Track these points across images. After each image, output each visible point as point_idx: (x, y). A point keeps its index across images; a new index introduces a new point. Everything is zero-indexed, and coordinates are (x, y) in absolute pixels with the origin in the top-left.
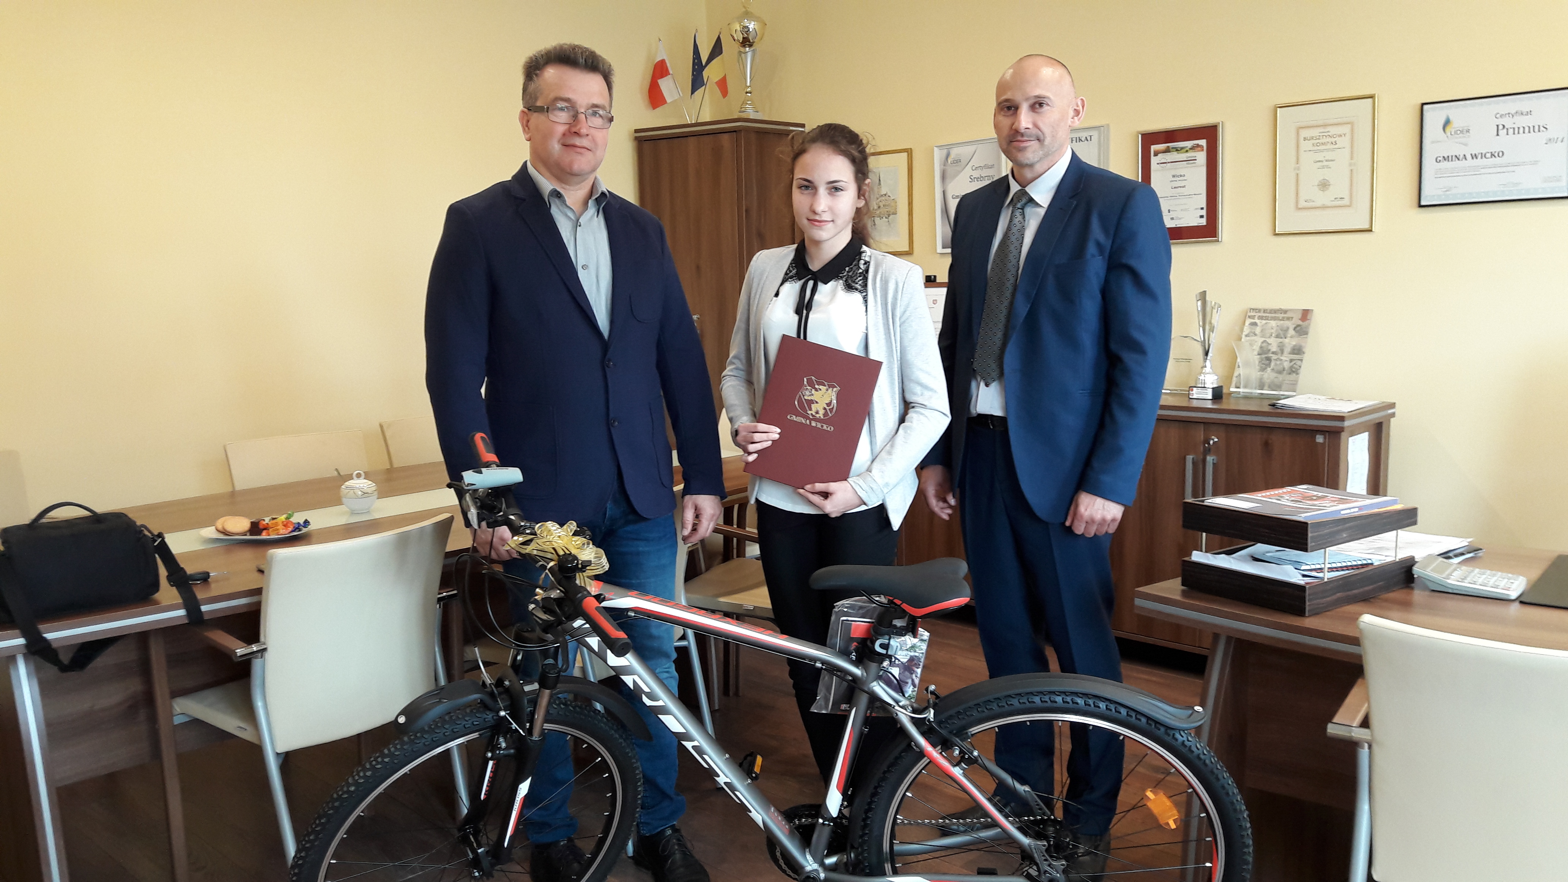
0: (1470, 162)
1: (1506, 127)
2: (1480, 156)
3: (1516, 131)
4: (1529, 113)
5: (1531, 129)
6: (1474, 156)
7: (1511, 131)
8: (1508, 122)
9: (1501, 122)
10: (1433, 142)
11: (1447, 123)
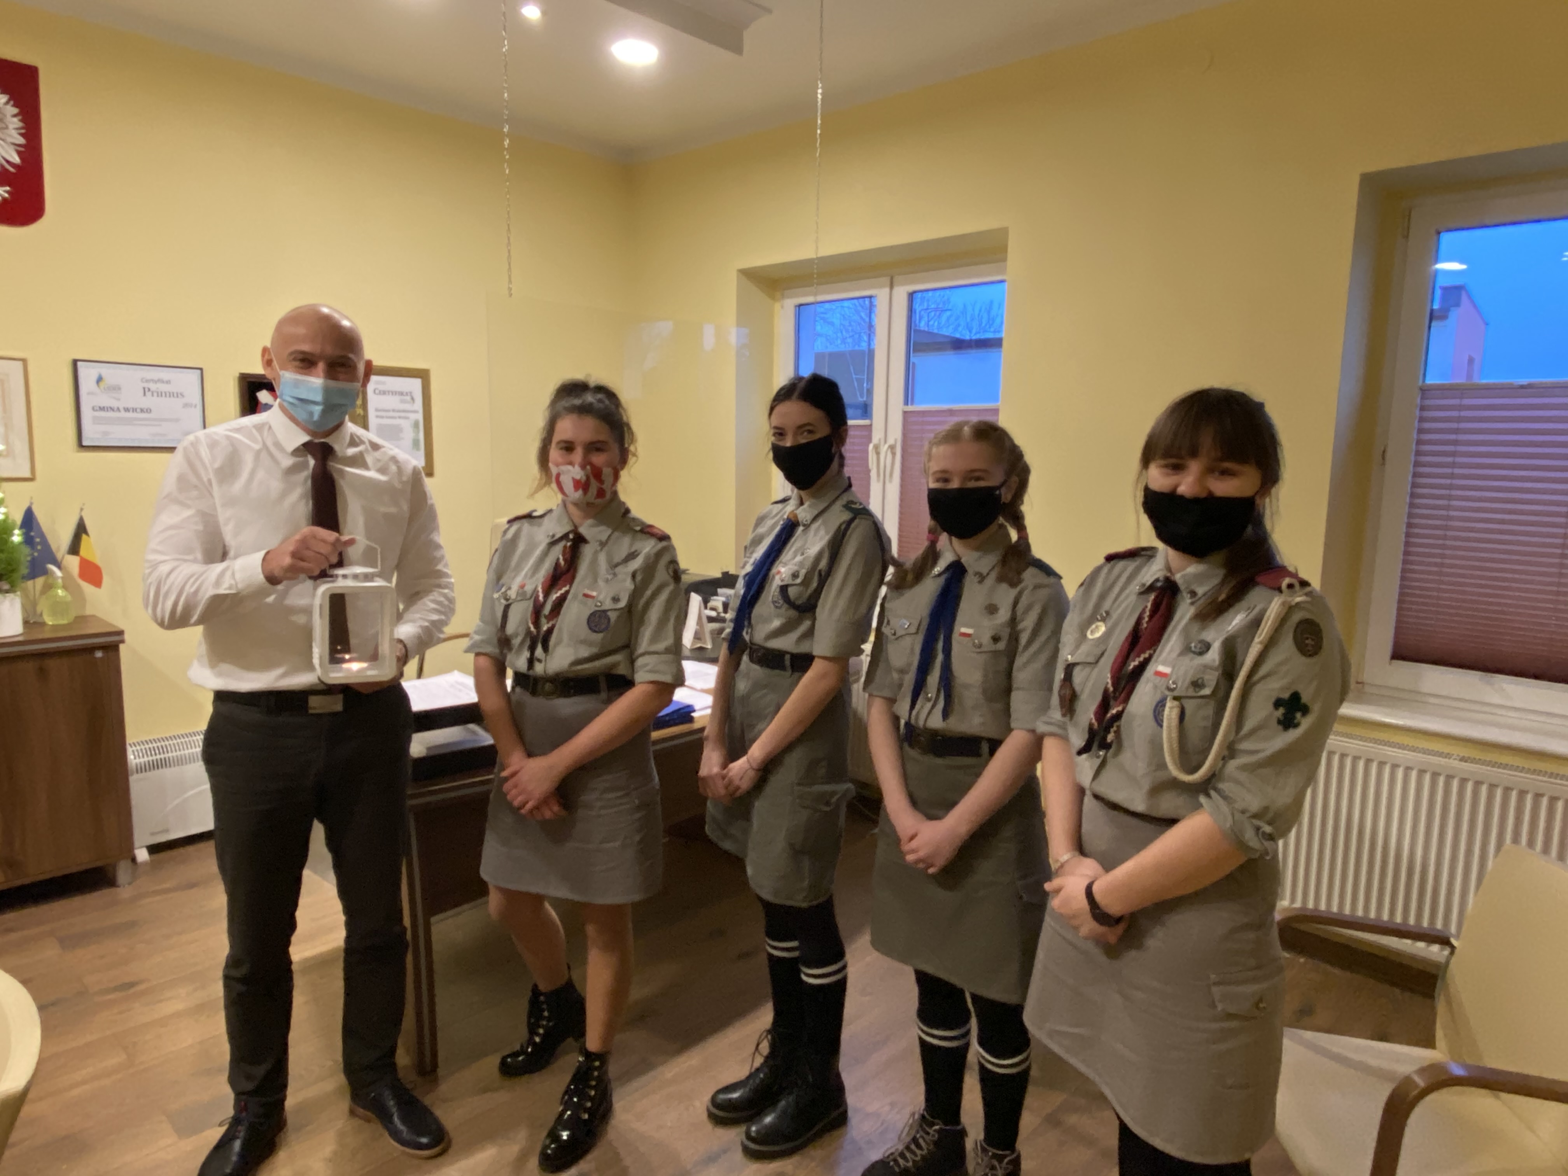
0: (123, 414)
1: (151, 390)
2: (131, 410)
3: (160, 394)
4: (168, 382)
5: (171, 395)
6: (127, 410)
7: (155, 394)
8: (153, 387)
9: (146, 385)
10: (89, 394)
11: (100, 380)
